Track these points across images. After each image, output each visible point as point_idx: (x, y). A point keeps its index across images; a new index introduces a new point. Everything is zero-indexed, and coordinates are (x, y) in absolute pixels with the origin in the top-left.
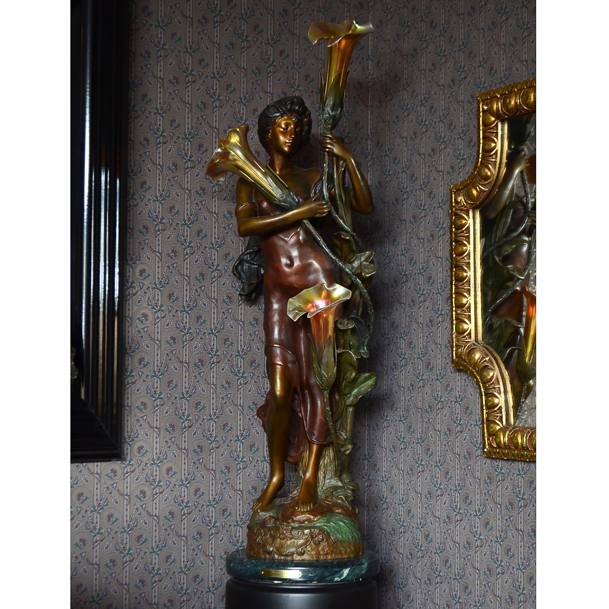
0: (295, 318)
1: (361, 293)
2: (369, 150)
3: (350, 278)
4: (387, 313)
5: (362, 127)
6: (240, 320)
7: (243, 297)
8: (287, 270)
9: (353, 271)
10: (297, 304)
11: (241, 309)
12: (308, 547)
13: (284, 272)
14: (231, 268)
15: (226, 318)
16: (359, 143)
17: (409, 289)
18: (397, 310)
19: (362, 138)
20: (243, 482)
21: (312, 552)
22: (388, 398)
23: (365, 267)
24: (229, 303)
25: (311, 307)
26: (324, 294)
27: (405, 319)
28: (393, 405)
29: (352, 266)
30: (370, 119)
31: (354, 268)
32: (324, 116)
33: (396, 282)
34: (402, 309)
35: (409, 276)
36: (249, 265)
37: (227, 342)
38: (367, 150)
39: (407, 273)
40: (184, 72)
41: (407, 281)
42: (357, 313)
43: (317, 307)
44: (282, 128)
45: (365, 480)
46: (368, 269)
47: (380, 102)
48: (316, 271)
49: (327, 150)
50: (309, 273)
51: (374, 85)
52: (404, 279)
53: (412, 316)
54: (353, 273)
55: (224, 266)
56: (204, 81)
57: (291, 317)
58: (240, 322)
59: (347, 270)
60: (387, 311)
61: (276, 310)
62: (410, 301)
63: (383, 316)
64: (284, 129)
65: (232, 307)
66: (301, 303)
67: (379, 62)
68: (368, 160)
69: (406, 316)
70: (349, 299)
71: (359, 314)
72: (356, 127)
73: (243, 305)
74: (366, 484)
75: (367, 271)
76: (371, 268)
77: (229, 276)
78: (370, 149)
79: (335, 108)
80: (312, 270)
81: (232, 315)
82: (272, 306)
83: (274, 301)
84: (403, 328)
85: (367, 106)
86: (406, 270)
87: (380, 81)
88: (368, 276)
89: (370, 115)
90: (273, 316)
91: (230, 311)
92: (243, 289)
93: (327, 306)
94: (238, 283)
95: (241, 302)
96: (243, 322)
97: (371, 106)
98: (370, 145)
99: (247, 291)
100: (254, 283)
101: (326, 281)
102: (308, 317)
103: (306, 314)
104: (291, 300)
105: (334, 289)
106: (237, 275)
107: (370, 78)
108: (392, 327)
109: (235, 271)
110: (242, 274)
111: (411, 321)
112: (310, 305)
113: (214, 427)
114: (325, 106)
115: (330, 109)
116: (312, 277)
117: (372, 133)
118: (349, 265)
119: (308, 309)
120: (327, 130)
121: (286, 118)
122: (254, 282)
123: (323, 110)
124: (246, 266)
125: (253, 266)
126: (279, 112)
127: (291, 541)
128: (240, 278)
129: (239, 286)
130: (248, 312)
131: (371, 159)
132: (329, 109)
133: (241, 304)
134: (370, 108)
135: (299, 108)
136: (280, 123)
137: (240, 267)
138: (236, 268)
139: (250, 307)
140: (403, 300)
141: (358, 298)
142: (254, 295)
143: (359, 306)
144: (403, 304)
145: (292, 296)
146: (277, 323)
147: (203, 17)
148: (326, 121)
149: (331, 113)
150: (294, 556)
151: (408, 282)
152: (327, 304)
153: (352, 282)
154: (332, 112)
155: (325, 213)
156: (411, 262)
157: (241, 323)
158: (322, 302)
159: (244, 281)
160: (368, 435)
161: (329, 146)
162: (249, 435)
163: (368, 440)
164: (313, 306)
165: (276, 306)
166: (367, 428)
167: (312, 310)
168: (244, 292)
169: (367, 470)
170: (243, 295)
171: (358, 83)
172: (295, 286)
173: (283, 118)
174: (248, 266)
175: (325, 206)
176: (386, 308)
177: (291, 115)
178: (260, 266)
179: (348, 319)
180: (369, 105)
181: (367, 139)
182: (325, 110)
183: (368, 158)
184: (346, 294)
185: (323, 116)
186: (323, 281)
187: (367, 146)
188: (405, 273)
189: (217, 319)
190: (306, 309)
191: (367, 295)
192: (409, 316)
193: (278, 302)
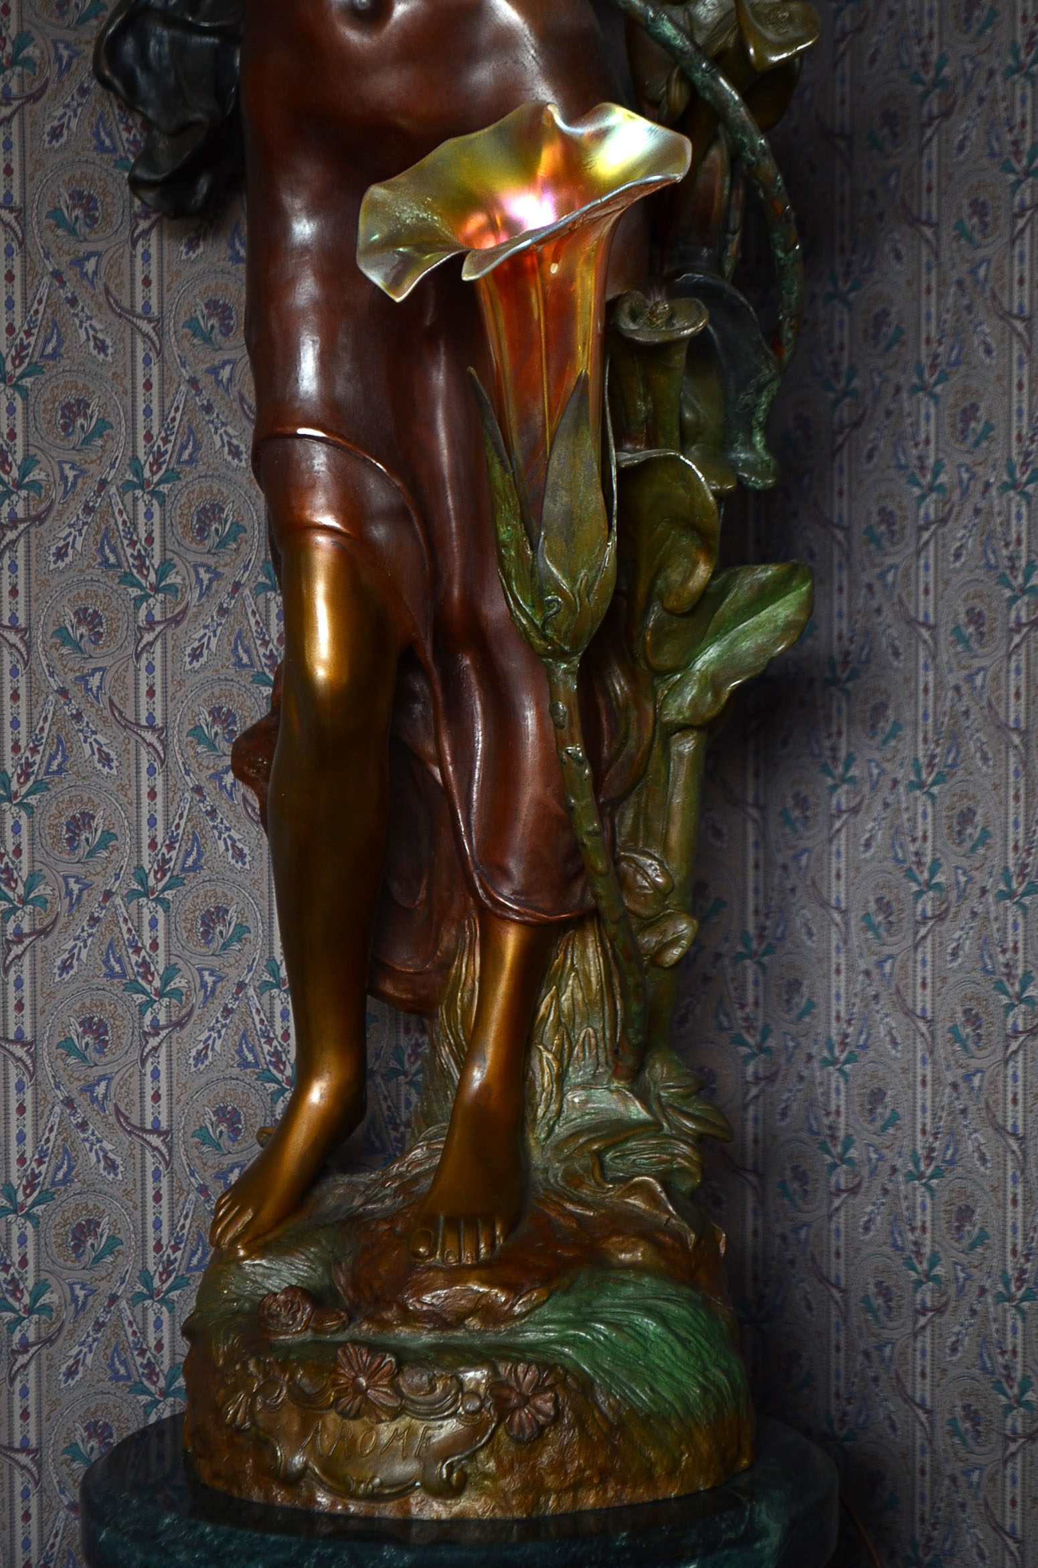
0: (396, 282)
1: (735, 157)
3: (685, 77)
4: (847, 275)
6: (139, 309)
7: (149, 196)
8: (353, 36)
9: (700, 39)
10: (410, 213)
11: (146, 257)
12: (482, 1456)
13: (343, 52)
14: (89, 51)
15: (73, 302)
17: (961, 148)
18: (898, 257)
20: (170, 1089)
21: (503, 1483)
22: (854, 675)
23: (757, 15)
24: (81, 228)
25: (482, 231)
26: (548, 158)
27: (940, 296)
28: (879, 710)
29: (693, 19)
31: (702, 27)
33: (890, 119)
34: (925, 251)
35: (960, 88)
36: (177, 33)
37: (80, 421)
39: (947, 71)
41: (946, 114)
42: (717, 264)
43: (511, 226)
45: (744, 1050)
46: (777, 23)
48: (505, 40)
50: (471, 56)
52: (934, 105)
53: (976, 282)
54: (698, 48)
55: (55, 43)
57: (376, 278)
58: (139, 322)
59: (668, 30)
60: (849, 264)
61: (305, 249)
62: (967, 210)
63: (830, 288)
65: (101, 246)
66: (428, 207)
69: (942, 283)
70: (679, 177)
71: (728, 268)
73: (154, 235)
74: (750, 1069)
75: (770, 35)
76: (790, 20)
77: (83, 91)
80: (485, 35)
81: (100, 288)
82: (286, 230)
83: (295, 202)
84: (928, 341)
86: (943, 60)
88: (775, 59)
90: (292, 283)
91: (90, 266)
92: (147, 157)
93: (566, 219)
94: (128, 129)
95: (144, 225)
96: (158, 323)
99: (166, 165)
100: (198, 123)
101: (556, 93)
102: (466, 278)
103: (456, 264)
104: (377, 192)
105: (602, 135)
106: (117, 83)
108: (876, 337)
109: (104, 62)
110: (142, 79)
111: (969, 308)
112: (477, 221)
113: (25, 833)
116: (483, 75)
118: (678, 12)
119: (469, 240)
122: (199, 116)
124: (160, 40)
125: (196, 40)
127: (393, 1427)
128: (130, 101)
129: (134, 143)
130: (178, 273)
133: (146, 232)
137: (129, 46)
138: (109, 49)
139: (192, 246)
140: (931, 205)
141: (722, 185)
142: (203, 186)
143: (726, 229)
144: (931, 225)
145: (381, 176)
146: (312, 317)
150: (413, 1501)
151: (954, 116)
152: (564, 208)
153: (694, 92)
156: (967, 20)
157: (147, 327)
158: (540, 199)
159: (150, 113)
160: (756, 844)
162: (196, 867)
163: (756, 866)
164: (492, 227)
165: (304, 229)
166: (753, 812)
167: (489, 243)
168: (153, 169)
169: (756, 1004)
170: (150, 185)
172: (402, 122)
174: (173, 42)
176: (842, 250)
178: (229, 36)
179: (671, 295)
184: (661, 158)
186: (544, 92)
188: (939, 70)
189: (26, 309)
190: (458, 240)
191: (768, 164)
192: (960, 283)
193: (313, 212)
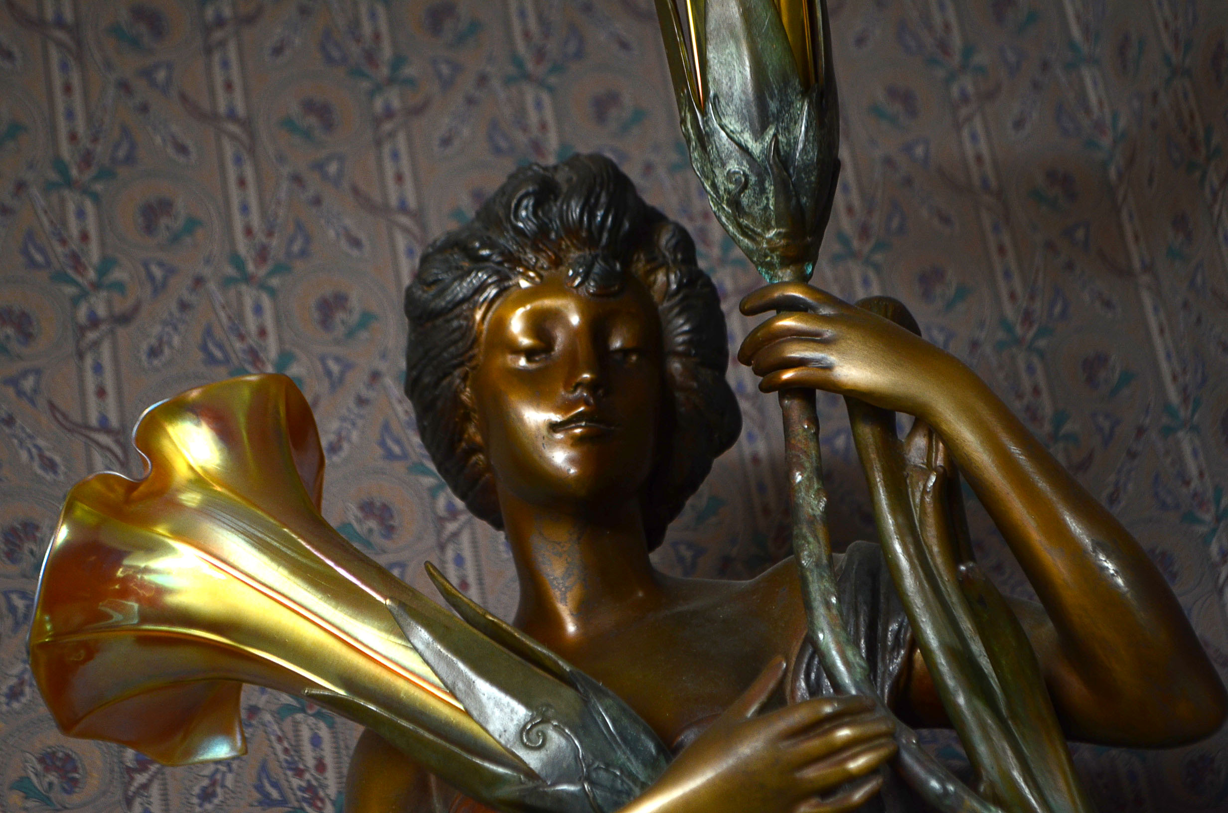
2: (1195, 483)
5: (1127, 378)
16: (1132, 455)
19: (1141, 431)
30: (1162, 331)
32: (720, 179)
38: (1187, 483)
40: (61, 277)
44: (518, 351)
47: (1180, 222)
49: (788, 375)
51: (1131, 161)
56: (184, 306)
64: (529, 353)
67: (1122, 49)
68: (1202, 529)
72: (1091, 380)
78: (1201, 475)
79: (773, 106)
85: (1125, 273)
87: (1154, 125)
89: (1156, 309)
97: (1148, 268)
98: (1195, 453)
107: (1106, 141)
114: (704, 113)
115: (742, 119)
117: (1184, 392)
120: (770, 266)
121: (524, 284)
123: (704, 139)
126: (479, 262)
131: (1218, 519)
132: (733, 125)
134: (1145, 279)
135: (589, 208)
136: (500, 325)
147: (139, 13)
148: (735, 203)
149: (755, 147)
154: (758, 135)
155: (855, 780)
161: (797, 352)
171: (1051, 176)
173: (513, 294)
175: (844, 733)
177: (557, 263)
180: (1137, 264)
181: (1167, 431)
182: (710, 134)
183: (1201, 522)
185: (714, 186)
187: (1179, 460)
